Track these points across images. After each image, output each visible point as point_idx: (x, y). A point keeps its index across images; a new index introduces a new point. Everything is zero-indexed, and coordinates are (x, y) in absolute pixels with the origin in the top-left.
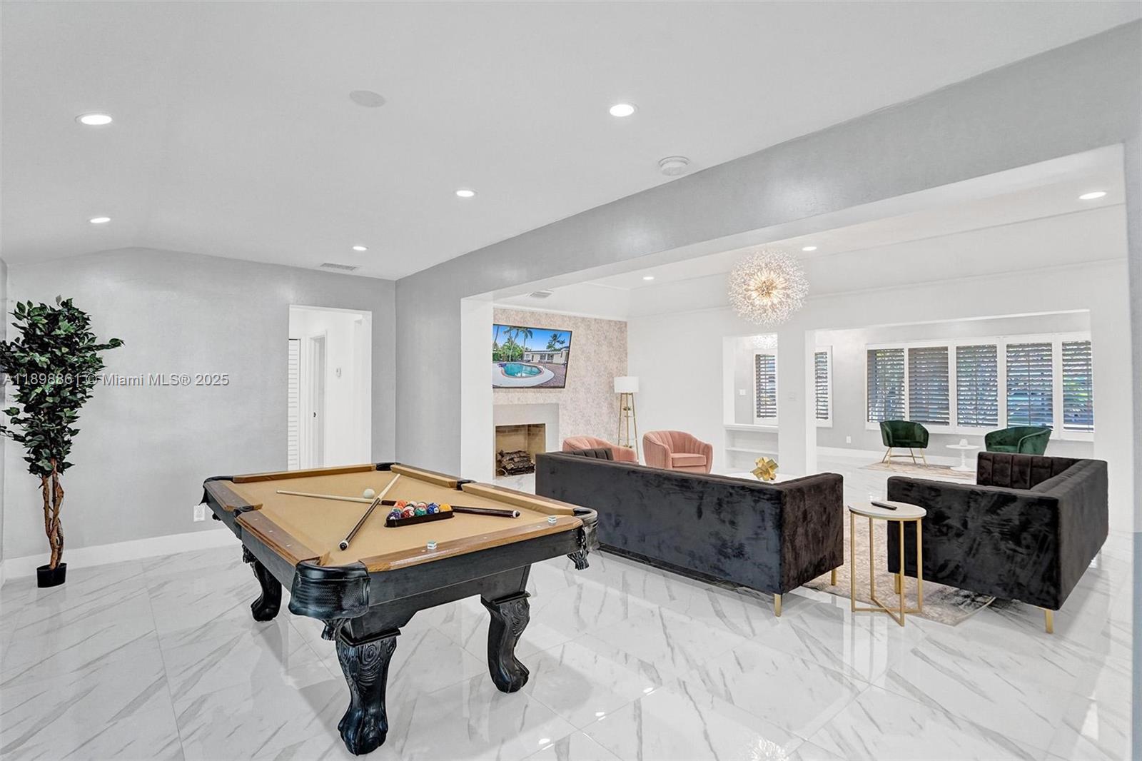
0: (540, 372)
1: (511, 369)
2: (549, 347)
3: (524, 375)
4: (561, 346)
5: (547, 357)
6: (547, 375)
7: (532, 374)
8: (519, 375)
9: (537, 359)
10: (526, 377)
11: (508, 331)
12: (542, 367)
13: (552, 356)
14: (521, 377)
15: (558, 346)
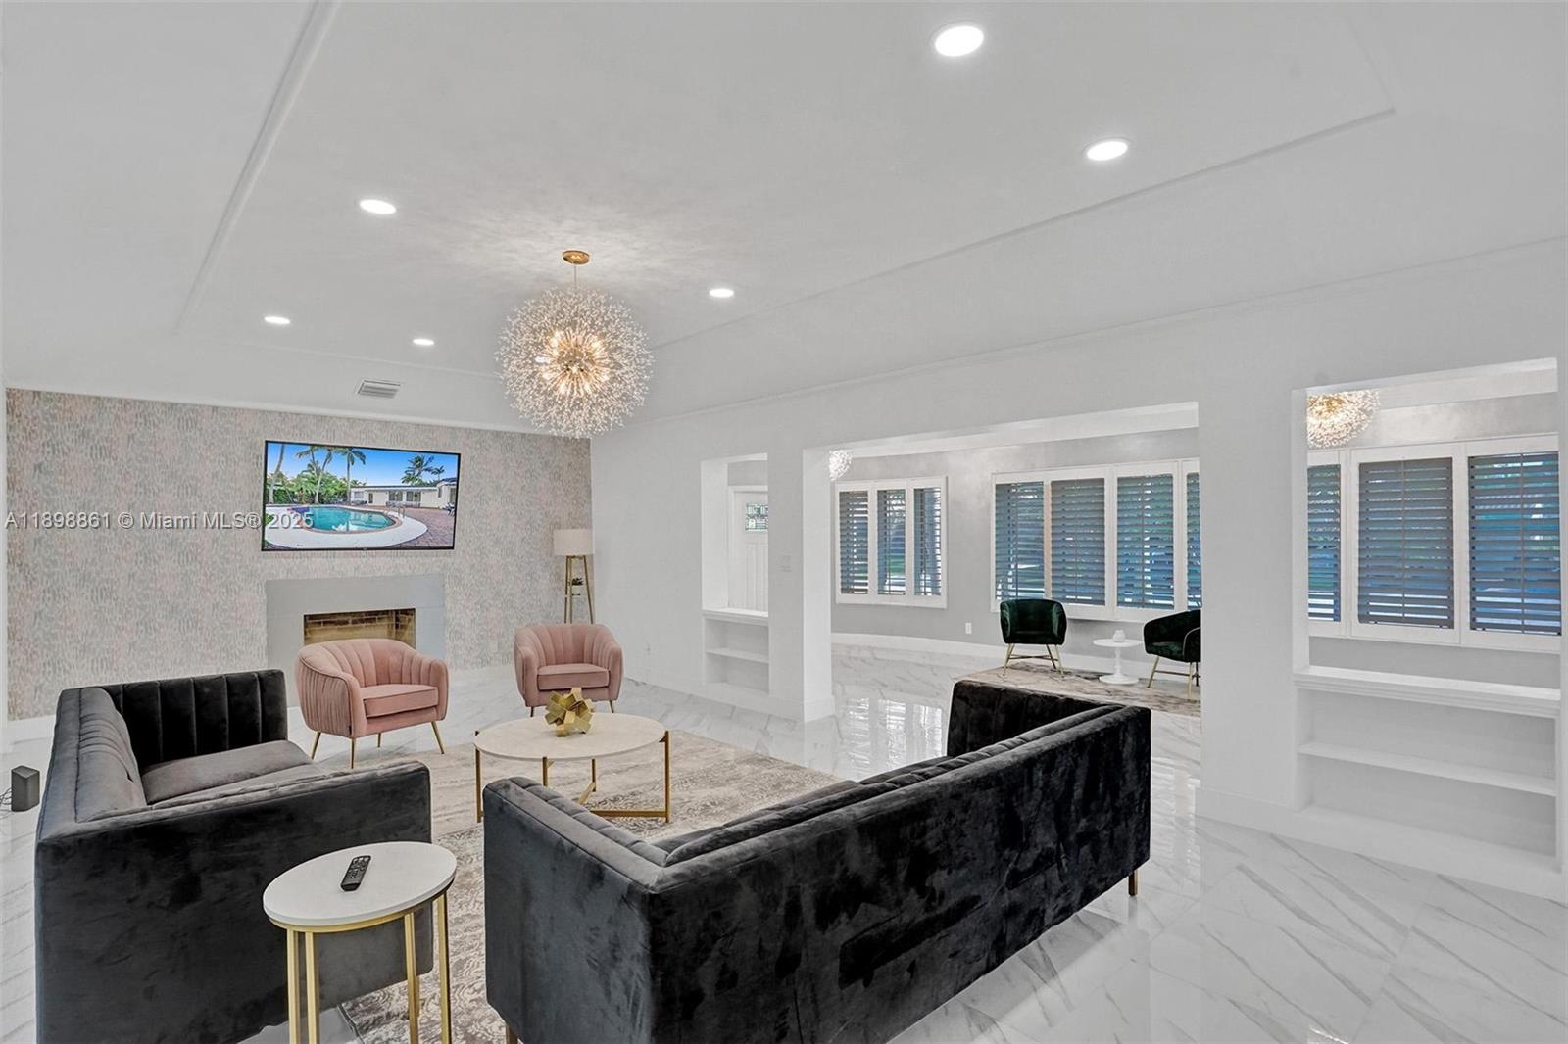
0: (392, 522)
1: (320, 517)
2: (407, 479)
3: (352, 528)
4: (436, 477)
5: (406, 498)
6: (410, 528)
7: (370, 525)
8: (342, 527)
9: (381, 499)
10: (358, 532)
11: (307, 452)
12: (396, 515)
13: (417, 495)
14: (348, 531)
15: (427, 477)
